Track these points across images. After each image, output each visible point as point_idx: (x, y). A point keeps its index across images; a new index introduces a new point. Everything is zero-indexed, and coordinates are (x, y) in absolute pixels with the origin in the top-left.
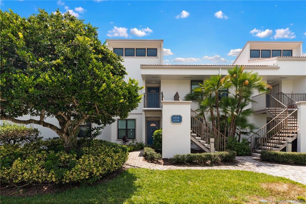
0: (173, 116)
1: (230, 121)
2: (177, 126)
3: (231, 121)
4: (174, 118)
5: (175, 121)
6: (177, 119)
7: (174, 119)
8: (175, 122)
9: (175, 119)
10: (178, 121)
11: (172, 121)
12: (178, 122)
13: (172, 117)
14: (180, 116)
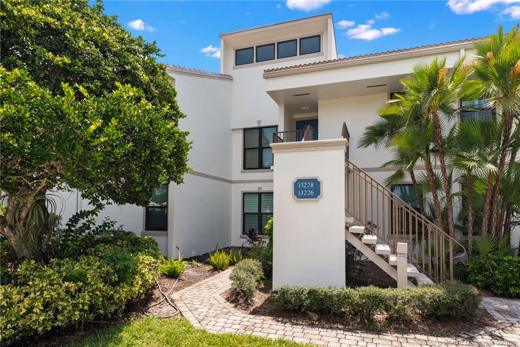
0: (298, 180)
1: (484, 192)
2: (308, 206)
3: (486, 190)
4: (301, 185)
5: (304, 193)
6: (307, 189)
7: (301, 189)
8: (303, 197)
9: (303, 189)
10: (312, 193)
11: (296, 194)
12: (311, 197)
13: (296, 184)
14: (316, 179)
